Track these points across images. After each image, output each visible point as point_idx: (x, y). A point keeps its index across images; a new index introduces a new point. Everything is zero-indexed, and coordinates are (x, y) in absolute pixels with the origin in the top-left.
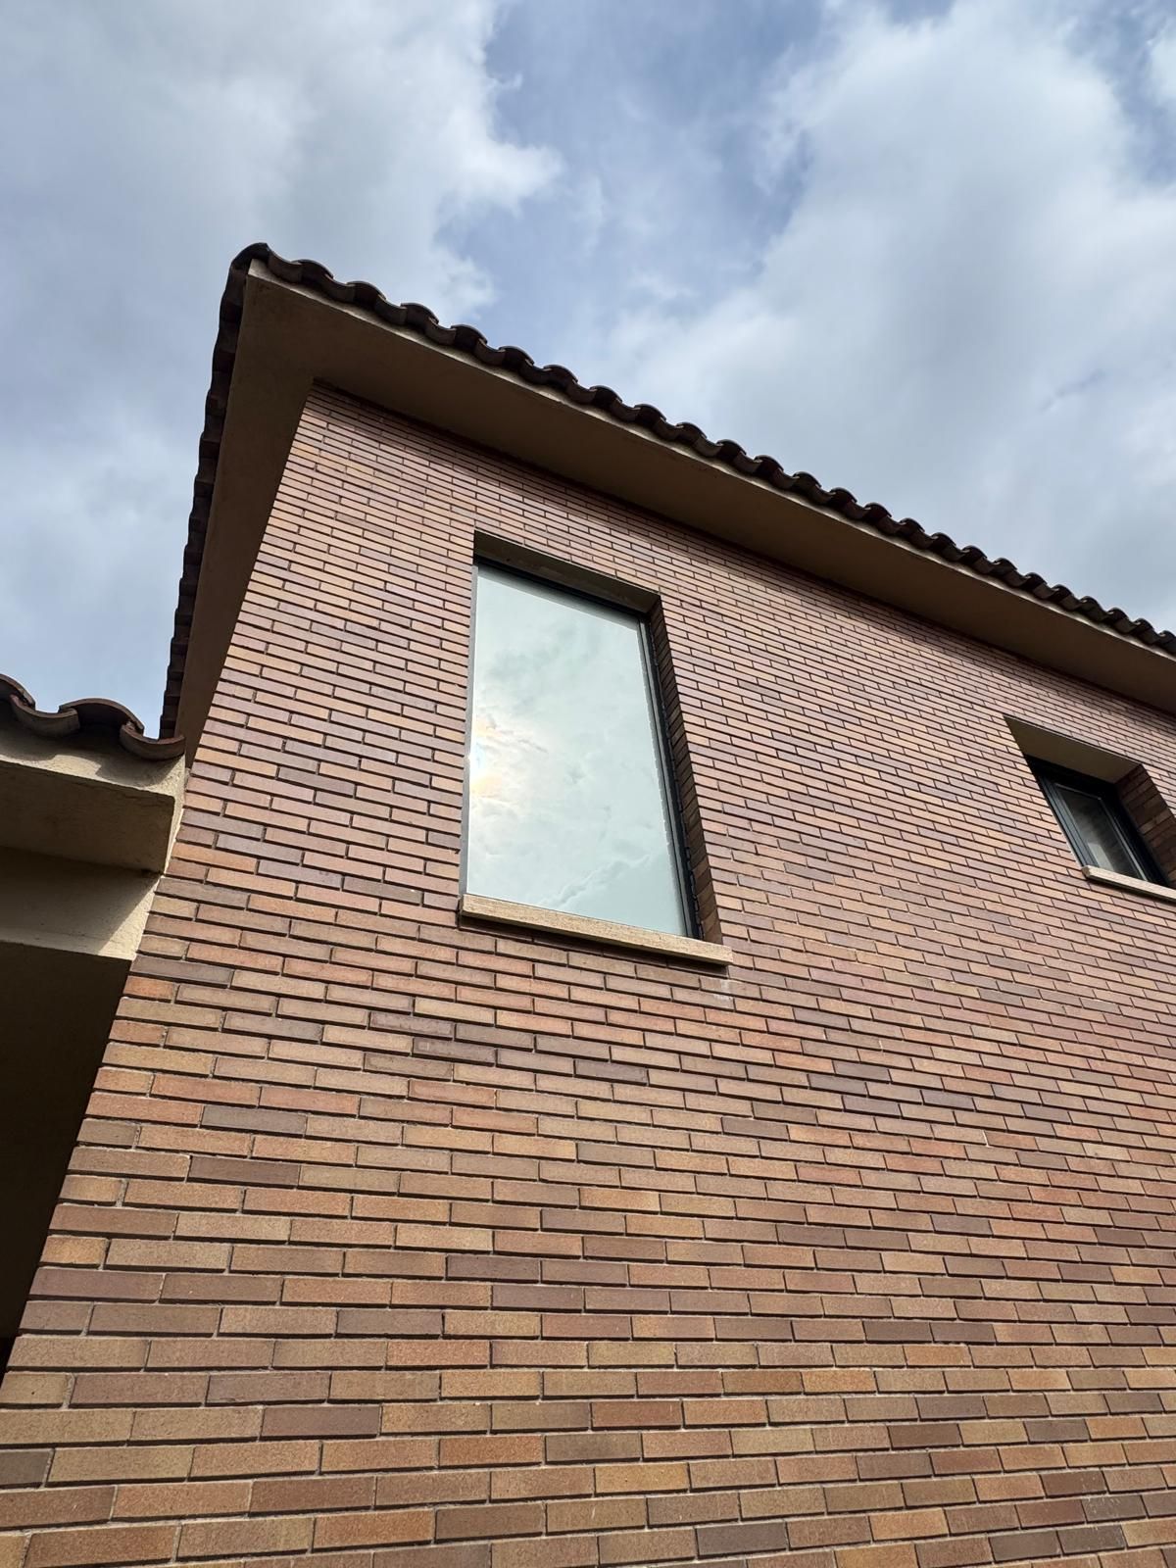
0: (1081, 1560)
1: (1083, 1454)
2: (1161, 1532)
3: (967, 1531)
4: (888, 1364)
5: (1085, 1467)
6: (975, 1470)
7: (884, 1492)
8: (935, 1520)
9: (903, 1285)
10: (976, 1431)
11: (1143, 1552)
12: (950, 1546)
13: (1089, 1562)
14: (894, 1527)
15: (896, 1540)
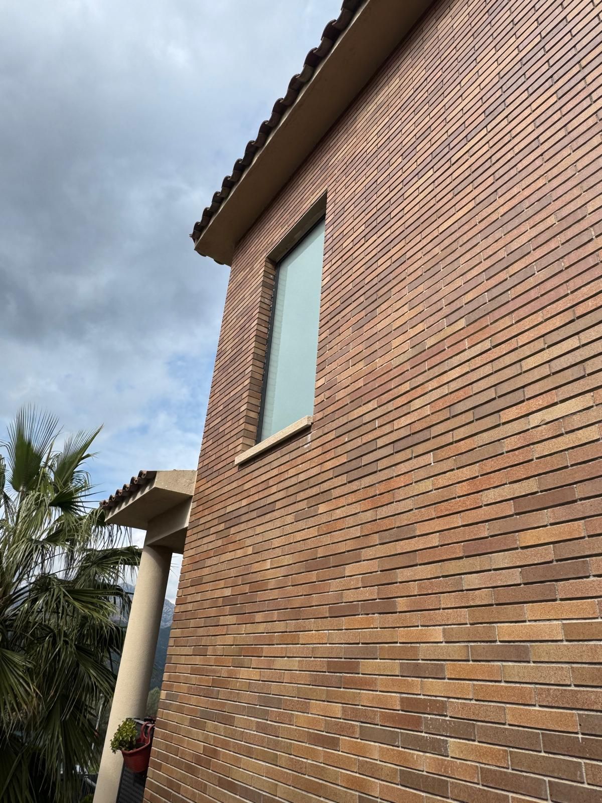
0: (410, 753)
1: (435, 688)
2: (484, 754)
3: (349, 719)
4: (336, 628)
5: (436, 696)
6: (362, 688)
7: (318, 692)
8: (337, 709)
9: (352, 583)
10: (368, 666)
11: (460, 763)
12: (340, 724)
13: (415, 756)
14: (318, 709)
15: (319, 715)
